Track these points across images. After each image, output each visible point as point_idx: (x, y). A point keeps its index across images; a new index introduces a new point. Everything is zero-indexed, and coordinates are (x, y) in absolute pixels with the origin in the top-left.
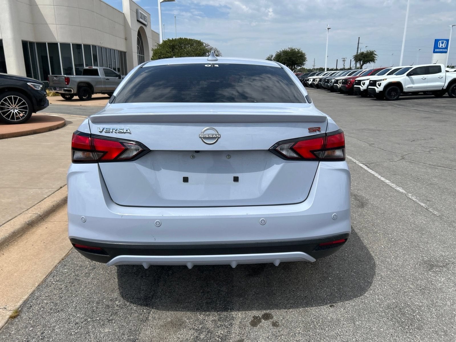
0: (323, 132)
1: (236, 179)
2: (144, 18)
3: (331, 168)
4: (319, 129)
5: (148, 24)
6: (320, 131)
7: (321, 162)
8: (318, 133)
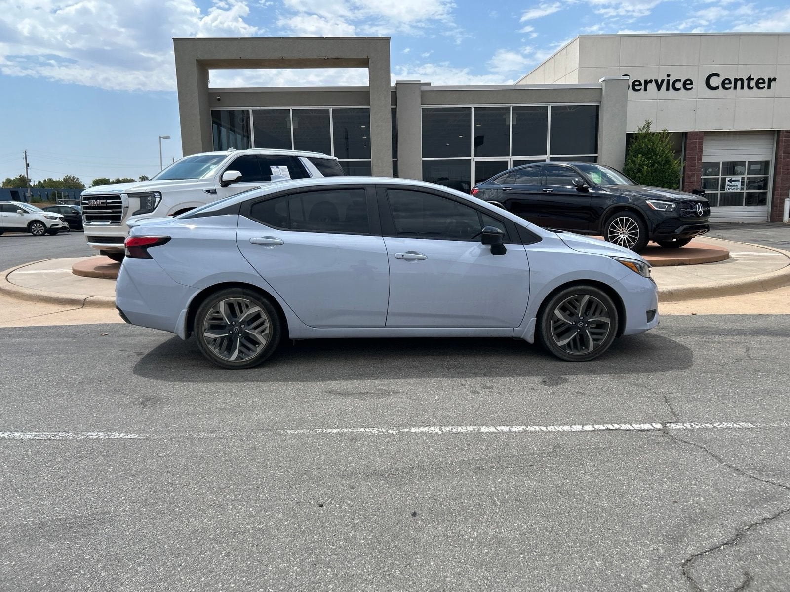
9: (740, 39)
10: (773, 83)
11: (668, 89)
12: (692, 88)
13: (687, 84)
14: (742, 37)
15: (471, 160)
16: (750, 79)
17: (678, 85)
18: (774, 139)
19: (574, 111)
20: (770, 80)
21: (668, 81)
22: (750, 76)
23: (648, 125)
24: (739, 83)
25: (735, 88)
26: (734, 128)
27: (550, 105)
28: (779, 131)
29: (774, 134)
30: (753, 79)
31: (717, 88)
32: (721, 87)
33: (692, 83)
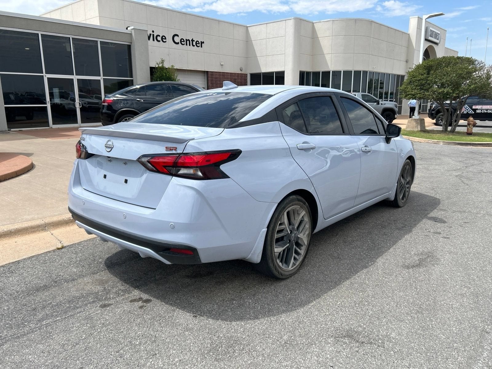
0: (179, 151)
1: (126, 181)
2: (436, 35)
3: (179, 183)
4: (176, 149)
5: (440, 42)
6: (177, 151)
7: (173, 177)
8: (174, 152)
9: (186, 16)
10: (203, 44)
11: (154, 40)
12: (166, 42)
13: (163, 38)
14: (187, 15)
15: (43, 76)
16: (193, 41)
17: (159, 38)
18: (205, 76)
19: (114, 46)
20: (202, 43)
21: (153, 35)
22: (193, 39)
23: (163, 62)
24: (188, 42)
25: (187, 45)
26: (188, 68)
27: (99, 40)
28: (207, 72)
29: (205, 73)
30: (194, 41)
31: (178, 43)
32: (180, 43)
33: (165, 39)
